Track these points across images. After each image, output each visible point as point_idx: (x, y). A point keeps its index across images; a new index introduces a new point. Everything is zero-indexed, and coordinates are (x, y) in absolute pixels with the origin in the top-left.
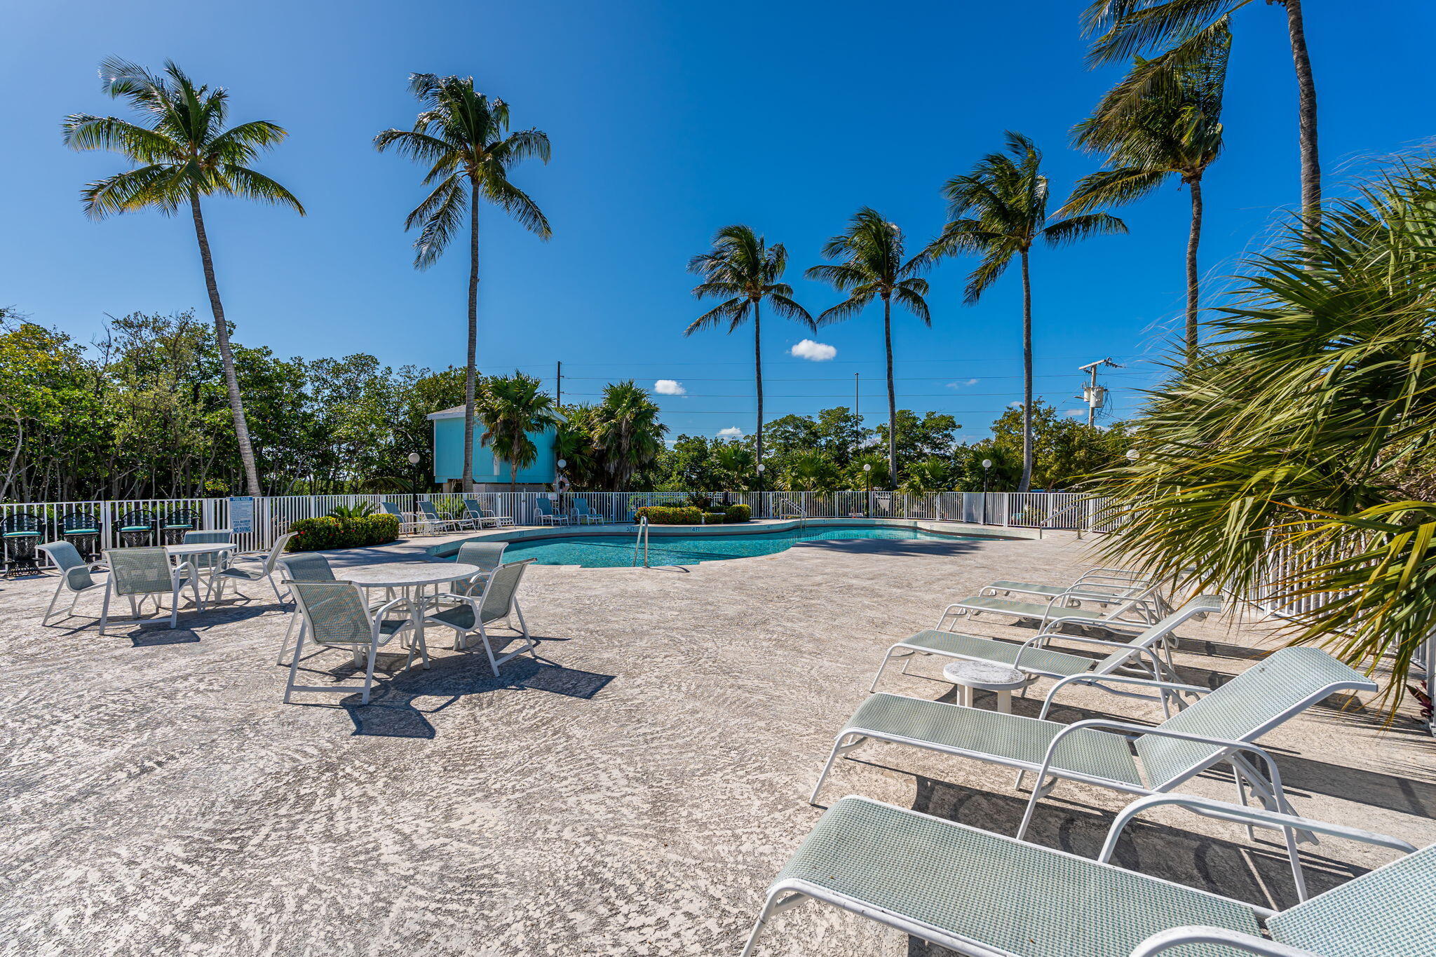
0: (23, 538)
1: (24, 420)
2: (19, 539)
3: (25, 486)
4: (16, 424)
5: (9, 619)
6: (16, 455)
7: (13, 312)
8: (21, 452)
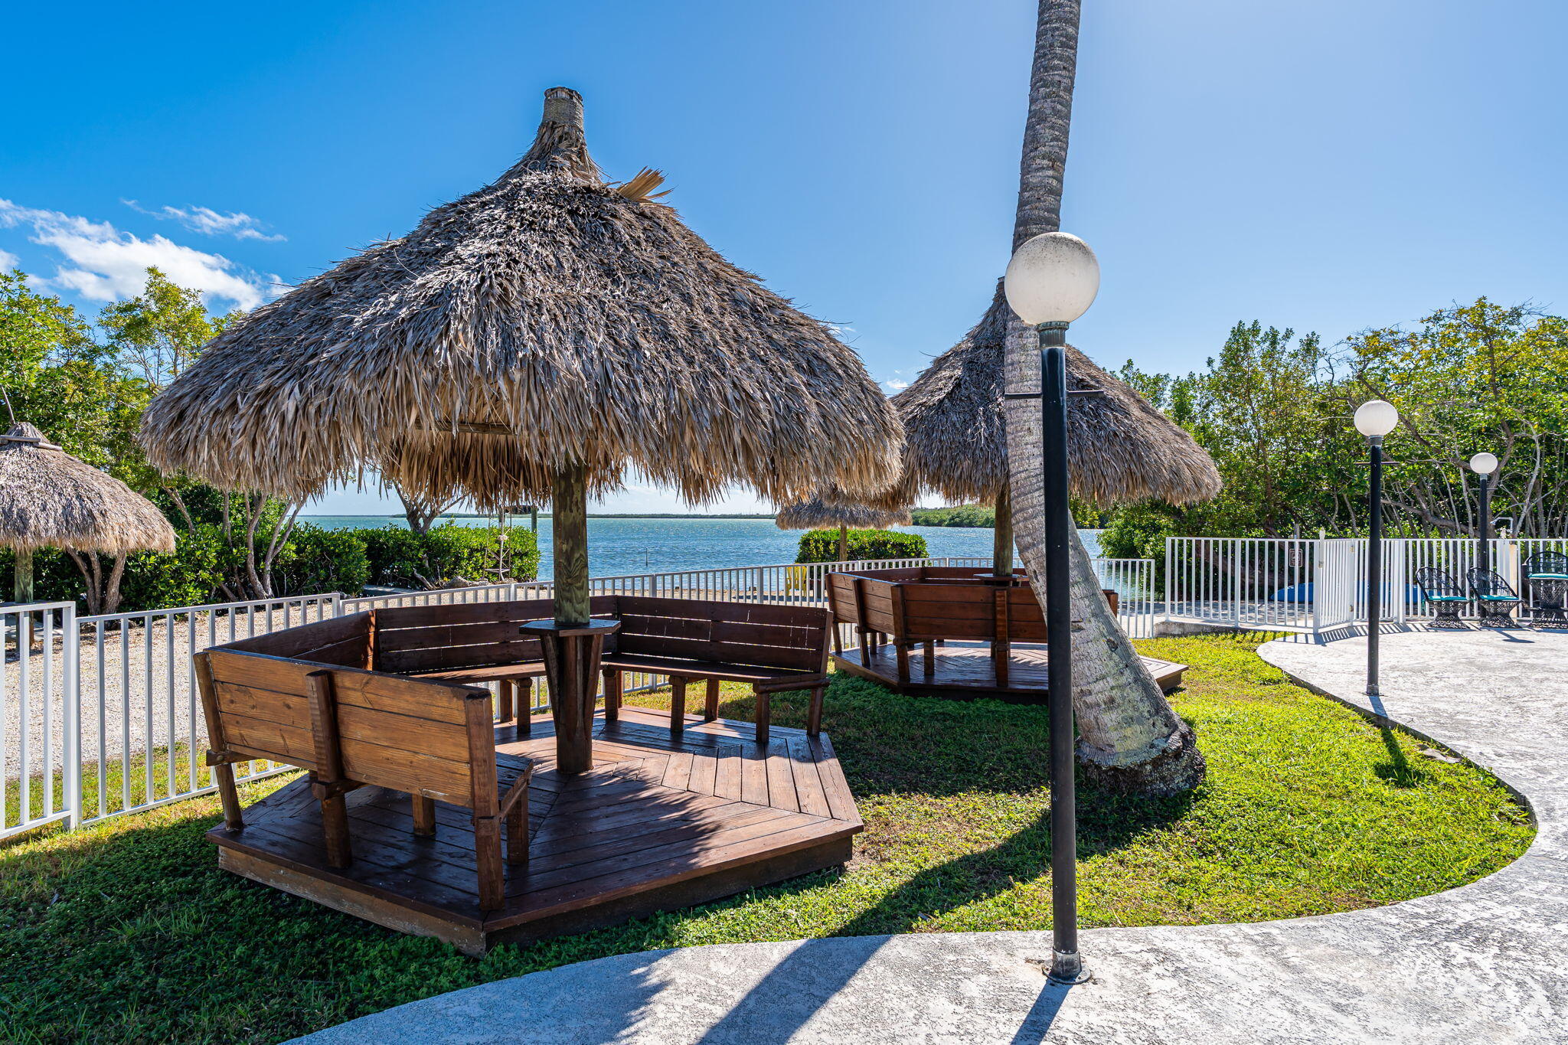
0: (1551, 581)
1: (1541, 437)
2: (1547, 582)
3: (1541, 518)
4: (1534, 442)
5: (1547, 679)
6: (1533, 480)
7: (1529, 307)
8: (1537, 477)
